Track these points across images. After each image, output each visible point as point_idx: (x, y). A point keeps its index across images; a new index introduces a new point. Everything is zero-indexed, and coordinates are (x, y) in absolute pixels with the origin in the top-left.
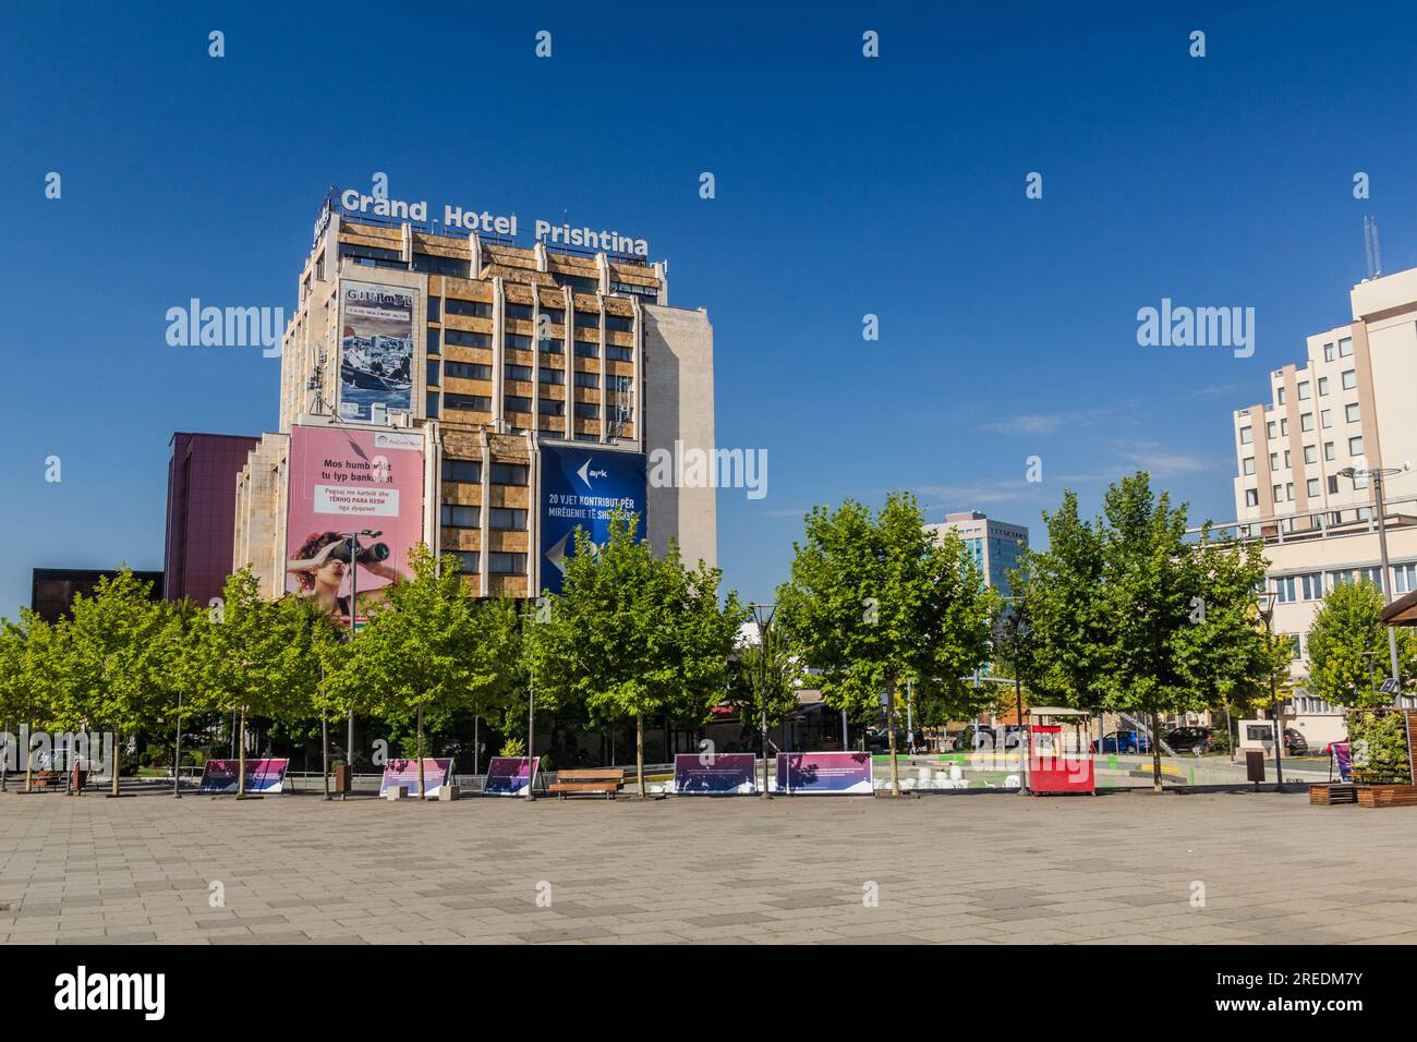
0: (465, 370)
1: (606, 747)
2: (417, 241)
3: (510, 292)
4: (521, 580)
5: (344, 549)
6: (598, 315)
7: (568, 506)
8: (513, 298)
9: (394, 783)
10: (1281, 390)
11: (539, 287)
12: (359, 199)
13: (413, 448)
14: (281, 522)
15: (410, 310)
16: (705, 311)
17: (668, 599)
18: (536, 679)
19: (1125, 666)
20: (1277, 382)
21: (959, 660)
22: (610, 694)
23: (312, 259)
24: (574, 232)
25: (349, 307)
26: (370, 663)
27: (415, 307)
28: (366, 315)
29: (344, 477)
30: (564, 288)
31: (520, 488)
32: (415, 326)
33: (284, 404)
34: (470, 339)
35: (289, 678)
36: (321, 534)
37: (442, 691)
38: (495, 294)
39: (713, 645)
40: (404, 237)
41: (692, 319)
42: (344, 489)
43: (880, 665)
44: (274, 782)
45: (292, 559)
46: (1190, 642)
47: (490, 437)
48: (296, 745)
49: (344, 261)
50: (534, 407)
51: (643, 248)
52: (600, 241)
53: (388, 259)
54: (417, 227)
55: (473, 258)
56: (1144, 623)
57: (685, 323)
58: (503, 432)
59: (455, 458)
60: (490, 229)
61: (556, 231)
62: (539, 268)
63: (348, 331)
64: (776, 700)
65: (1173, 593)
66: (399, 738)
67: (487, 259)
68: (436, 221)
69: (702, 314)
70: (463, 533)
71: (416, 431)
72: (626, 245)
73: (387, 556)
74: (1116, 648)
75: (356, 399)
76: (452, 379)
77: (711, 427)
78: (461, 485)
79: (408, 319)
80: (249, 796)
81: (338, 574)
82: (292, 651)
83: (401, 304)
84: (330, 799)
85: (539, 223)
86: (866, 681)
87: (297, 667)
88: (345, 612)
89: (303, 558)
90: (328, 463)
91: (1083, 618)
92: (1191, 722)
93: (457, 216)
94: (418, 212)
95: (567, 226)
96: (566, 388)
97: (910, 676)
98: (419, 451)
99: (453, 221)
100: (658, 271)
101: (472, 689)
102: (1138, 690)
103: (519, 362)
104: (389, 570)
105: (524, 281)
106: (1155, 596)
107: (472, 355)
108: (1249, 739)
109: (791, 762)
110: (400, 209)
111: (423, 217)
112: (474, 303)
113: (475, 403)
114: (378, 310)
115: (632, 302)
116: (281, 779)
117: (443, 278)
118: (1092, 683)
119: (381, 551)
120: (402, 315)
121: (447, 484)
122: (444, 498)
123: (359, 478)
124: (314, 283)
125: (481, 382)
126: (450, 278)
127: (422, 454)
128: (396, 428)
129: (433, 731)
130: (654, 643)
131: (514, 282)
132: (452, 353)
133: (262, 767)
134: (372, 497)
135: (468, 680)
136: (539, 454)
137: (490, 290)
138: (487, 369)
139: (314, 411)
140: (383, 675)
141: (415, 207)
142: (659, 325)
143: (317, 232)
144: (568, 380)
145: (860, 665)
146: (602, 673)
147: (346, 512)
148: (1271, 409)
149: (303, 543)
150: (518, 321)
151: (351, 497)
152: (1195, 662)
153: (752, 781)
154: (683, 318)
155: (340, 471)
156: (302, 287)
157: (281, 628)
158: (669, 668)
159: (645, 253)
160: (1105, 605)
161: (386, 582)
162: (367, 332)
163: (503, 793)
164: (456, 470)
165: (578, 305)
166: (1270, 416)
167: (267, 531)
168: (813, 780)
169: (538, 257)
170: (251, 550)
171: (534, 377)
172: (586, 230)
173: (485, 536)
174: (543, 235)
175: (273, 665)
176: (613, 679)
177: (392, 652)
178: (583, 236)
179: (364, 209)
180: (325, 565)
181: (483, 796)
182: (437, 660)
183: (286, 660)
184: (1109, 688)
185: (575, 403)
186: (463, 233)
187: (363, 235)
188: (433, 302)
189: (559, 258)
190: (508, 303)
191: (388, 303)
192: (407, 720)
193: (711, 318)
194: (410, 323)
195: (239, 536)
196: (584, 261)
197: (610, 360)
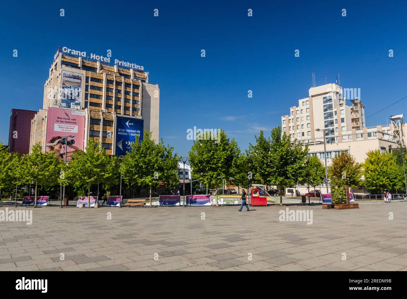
0: (95, 96)
1: (131, 193)
2: (83, 62)
3: (108, 77)
4: (110, 150)
5: (62, 141)
6: (131, 84)
7: (123, 132)
8: (109, 79)
9: (81, 203)
10: (292, 112)
11: (116, 76)
12: (67, 50)
13: (82, 115)
14: (44, 133)
15: (81, 80)
16: (158, 85)
17: (160, 155)
18: (123, 175)
19: (277, 174)
20: (292, 110)
21: (235, 172)
22: (144, 179)
23: (54, 65)
24: (125, 63)
25: (64, 78)
26: (75, 170)
27: (82, 79)
28: (69, 80)
29: (63, 122)
30: (122, 77)
31: (111, 127)
32: (82, 84)
33: (45, 102)
34: (97, 88)
35: (51, 174)
36: (56, 136)
37: (96, 178)
38: (104, 77)
39: (172, 167)
40: (79, 61)
41: (155, 87)
42: (63, 125)
43: (216, 173)
44: (45, 203)
45: (47, 143)
46: (293, 168)
47: (103, 113)
48: (48, 193)
49: (63, 65)
50: (113, 107)
51: (142, 68)
52: (131, 66)
53: (75, 66)
54: (83, 58)
55: (98, 67)
56: (281, 164)
57: (153, 88)
58: (106, 112)
59: (94, 118)
60: (103, 60)
61: (120, 62)
62: (116, 71)
63: (64, 84)
64: (175, 182)
65: (289, 156)
66: (77, 191)
67: (102, 68)
68: (88, 57)
69: (157, 86)
70: (95, 138)
71: (83, 110)
72: (138, 67)
73: (74, 143)
74: (274, 169)
75: (65, 102)
76: (92, 98)
77: (158, 114)
78: (95, 125)
79: (80, 82)
80: (38, 206)
81: (61, 147)
82: (52, 167)
83: (78, 78)
84: (62, 207)
85: (116, 60)
86: (212, 177)
87: (53, 171)
88: (62, 157)
89: (51, 143)
90: (58, 118)
91: (266, 162)
92: (272, 188)
93: (94, 56)
94: (83, 54)
95: (123, 61)
96: (122, 102)
97: (223, 176)
98: (84, 116)
99: (93, 57)
100: (146, 74)
101: (105, 178)
102: (279, 180)
103: (110, 95)
104: (75, 147)
105: (112, 74)
106: (284, 157)
107: (97, 92)
108: (288, 192)
109: (190, 198)
110: (78, 53)
111: (85, 56)
112: (98, 79)
113: (98, 105)
114: (72, 79)
115: (140, 82)
116: (47, 202)
117: (90, 72)
118: (268, 178)
119: (73, 142)
120: (79, 81)
121: (91, 125)
122: (90, 129)
123: (67, 122)
124: (54, 71)
125: (100, 100)
126: (92, 72)
127: (85, 117)
128: (78, 109)
129: (86, 189)
130: (157, 166)
131: (109, 74)
132: (92, 92)
133: (41, 198)
134: (70, 127)
135: (104, 175)
136: (116, 118)
137: (103, 76)
138: (101, 96)
139: (55, 104)
140: (80, 173)
141: (82, 53)
142: (146, 88)
143: (55, 57)
144: (122, 100)
145: (210, 173)
146: (142, 174)
147: (63, 131)
148: (290, 116)
149: (51, 139)
150: (110, 85)
151: (65, 127)
152: (293, 173)
153: (179, 202)
154: (152, 86)
155: (62, 120)
156: (50, 72)
157: (49, 160)
158: (160, 173)
159: (143, 70)
160: (272, 159)
161: (73, 150)
162: (69, 85)
163: (112, 206)
164: (94, 121)
165: (126, 82)
166: (290, 118)
167: (40, 135)
168: (195, 202)
169: (115, 69)
170: (35, 140)
171: (114, 99)
172: (128, 63)
173: (101, 139)
174: (117, 63)
175: (46, 170)
176: (144, 176)
177: (82, 167)
178: (127, 64)
179: (68, 52)
180: (57, 145)
181: (106, 206)
182: (95, 170)
183: (50, 169)
184: (272, 180)
185: (124, 106)
186: (95, 61)
187: (68, 59)
188: (87, 78)
189: (121, 69)
190: (107, 80)
191: (75, 77)
192: (79, 186)
193: (159, 87)
194: (81, 83)
195: (32, 137)
196: (127, 70)
197: (133, 96)
